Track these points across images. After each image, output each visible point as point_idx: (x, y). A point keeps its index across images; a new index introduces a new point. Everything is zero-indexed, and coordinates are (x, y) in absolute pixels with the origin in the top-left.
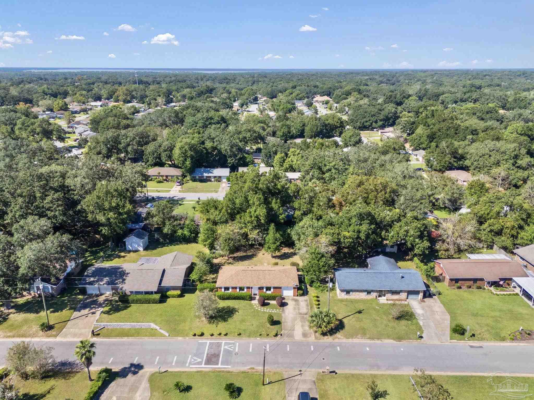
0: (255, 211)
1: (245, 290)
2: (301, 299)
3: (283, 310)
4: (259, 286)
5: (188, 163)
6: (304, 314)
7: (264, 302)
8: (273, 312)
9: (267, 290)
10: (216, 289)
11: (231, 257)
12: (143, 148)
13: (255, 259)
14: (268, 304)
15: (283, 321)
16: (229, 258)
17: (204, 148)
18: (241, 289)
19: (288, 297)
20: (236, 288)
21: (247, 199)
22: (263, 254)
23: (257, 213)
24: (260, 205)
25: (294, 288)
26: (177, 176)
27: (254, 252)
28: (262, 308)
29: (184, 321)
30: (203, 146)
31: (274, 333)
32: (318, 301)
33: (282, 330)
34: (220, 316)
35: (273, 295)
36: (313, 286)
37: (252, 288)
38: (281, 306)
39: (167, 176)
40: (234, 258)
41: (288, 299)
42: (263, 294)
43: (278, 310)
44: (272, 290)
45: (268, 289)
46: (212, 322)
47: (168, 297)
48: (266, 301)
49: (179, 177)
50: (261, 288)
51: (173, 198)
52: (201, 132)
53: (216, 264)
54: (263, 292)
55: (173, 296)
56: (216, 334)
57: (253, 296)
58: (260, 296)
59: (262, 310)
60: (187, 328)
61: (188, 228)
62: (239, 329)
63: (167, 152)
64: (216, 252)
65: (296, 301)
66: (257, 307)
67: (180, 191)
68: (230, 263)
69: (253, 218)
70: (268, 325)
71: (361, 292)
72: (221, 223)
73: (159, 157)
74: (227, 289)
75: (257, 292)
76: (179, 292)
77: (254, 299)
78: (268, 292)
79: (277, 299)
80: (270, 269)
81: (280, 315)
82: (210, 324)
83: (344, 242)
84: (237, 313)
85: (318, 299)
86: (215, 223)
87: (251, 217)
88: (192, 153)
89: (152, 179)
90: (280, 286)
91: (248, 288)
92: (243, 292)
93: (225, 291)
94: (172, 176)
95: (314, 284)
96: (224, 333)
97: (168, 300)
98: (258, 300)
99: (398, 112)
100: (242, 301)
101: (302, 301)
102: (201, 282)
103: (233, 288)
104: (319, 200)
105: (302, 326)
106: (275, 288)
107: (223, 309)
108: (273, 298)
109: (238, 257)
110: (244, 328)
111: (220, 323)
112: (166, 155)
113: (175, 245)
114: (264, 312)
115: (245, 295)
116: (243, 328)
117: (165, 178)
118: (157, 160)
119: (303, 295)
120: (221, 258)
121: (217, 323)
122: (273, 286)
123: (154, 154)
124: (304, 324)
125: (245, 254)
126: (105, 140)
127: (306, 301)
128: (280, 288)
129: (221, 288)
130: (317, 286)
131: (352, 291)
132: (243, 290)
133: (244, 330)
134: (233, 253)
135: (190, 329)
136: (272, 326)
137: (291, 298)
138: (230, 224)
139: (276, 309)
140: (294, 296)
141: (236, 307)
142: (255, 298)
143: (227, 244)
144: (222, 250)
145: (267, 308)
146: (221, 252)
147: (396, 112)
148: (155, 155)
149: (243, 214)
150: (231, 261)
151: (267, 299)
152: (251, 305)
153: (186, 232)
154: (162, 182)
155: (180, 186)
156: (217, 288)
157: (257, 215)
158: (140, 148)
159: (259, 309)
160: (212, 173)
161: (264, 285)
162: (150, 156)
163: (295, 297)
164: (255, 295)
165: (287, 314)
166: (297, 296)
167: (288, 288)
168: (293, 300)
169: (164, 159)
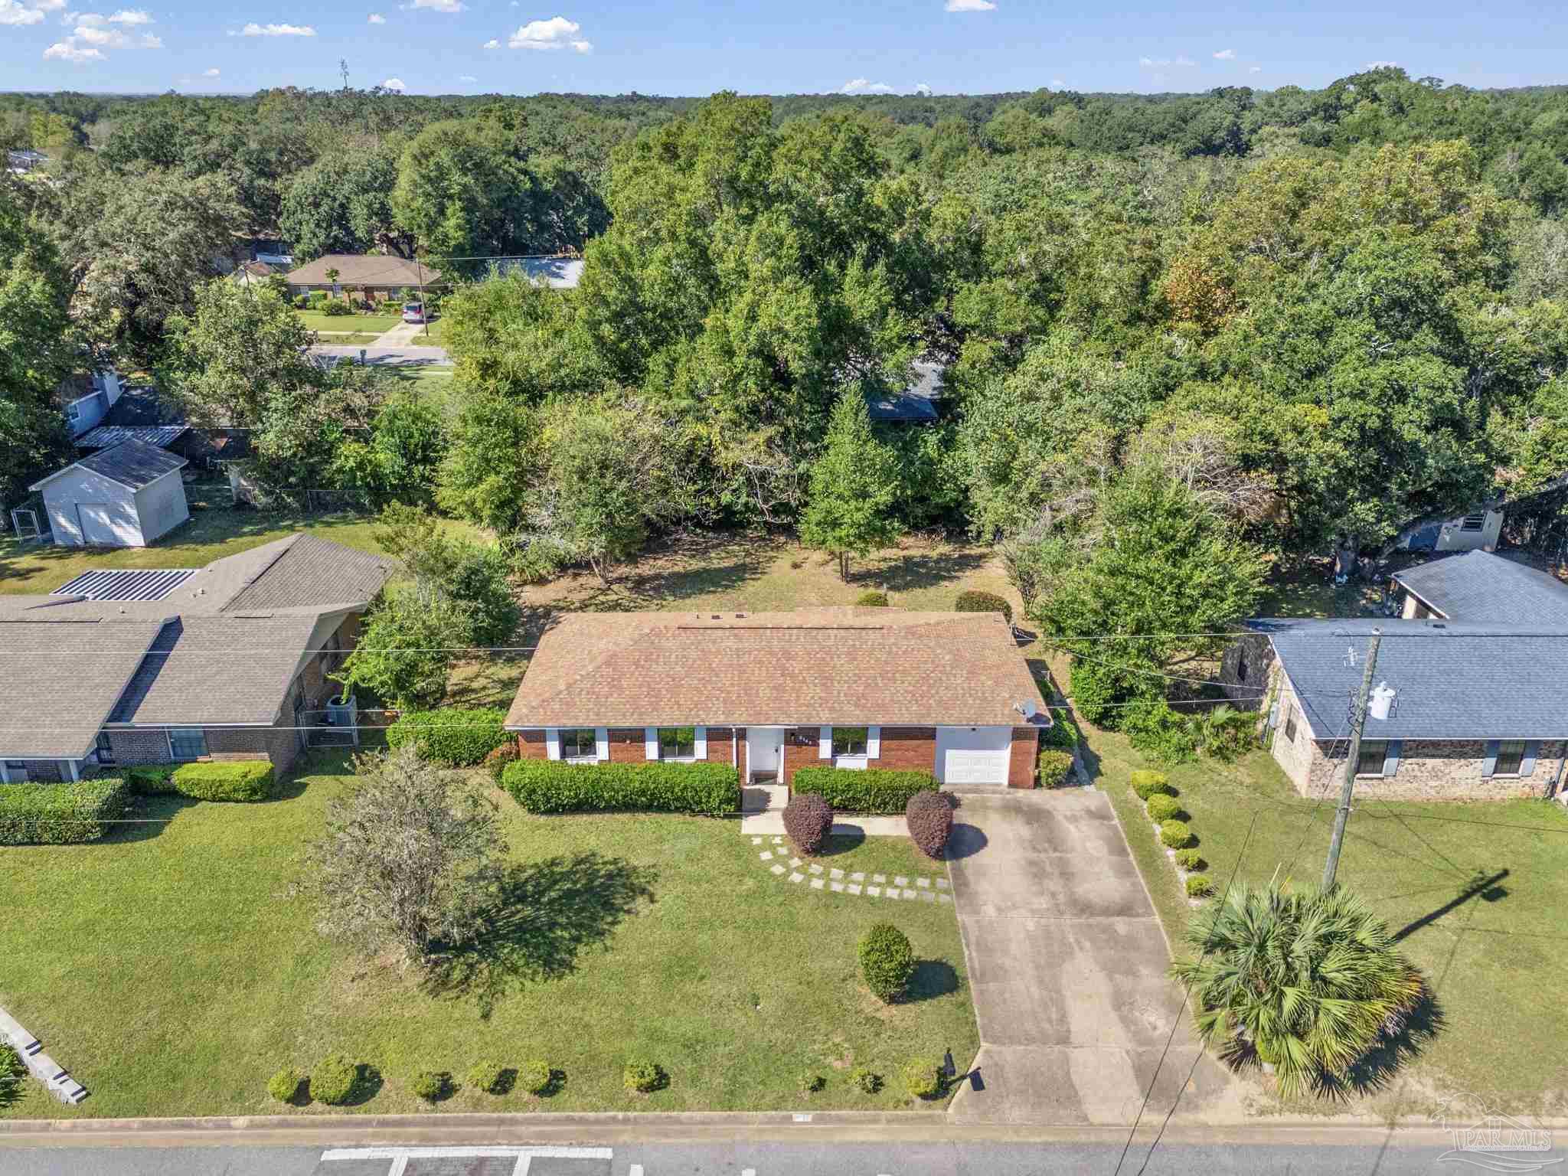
0: (753, 317)
1: (701, 748)
2: (1064, 802)
3: (961, 885)
4: (793, 722)
5: (452, 224)
6: (1107, 911)
7: (827, 825)
8: (892, 893)
9: (838, 749)
10: (504, 747)
11: (620, 580)
12: (278, 186)
13: (752, 587)
14: (855, 839)
15: (969, 961)
16: (609, 582)
17: (525, 172)
18: (674, 742)
19: (976, 789)
20: (637, 736)
21: (704, 251)
22: (796, 566)
23: (763, 323)
24: (777, 276)
25: (1018, 734)
26: (412, 288)
27: (748, 554)
28: (816, 868)
29: (251, 973)
30: (521, 164)
31: (921, 1070)
32: (1182, 816)
33: (973, 1041)
34: (523, 933)
35: (887, 776)
36: (1125, 724)
37: (742, 735)
38: (939, 855)
39: (369, 290)
40: (640, 583)
41: (983, 807)
42: (813, 775)
43: (923, 882)
44: (873, 747)
45: (849, 740)
46: (457, 975)
47: (177, 798)
48: (838, 820)
49: (420, 294)
50: (800, 738)
51: (382, 359)
52: (516, 122)
53: (533, 609)
54: (816, 761)
55: (221, 795)
56: (471, 1077)
57: (748, 786)
58: (799, 787)
59: (817, 884)
60: (255, 1034)
61: (391, 432)
62: (655, 1036)
63: (372, 194)
64: (533, 539)
65: (1036, 816)
66: (777, 859)
67: (416, 341)
68: (615, 606)
69: (739, 360)
70: (870, 1001)
71: (1462, 755)
72: (561, 387)
73: (341, 217)
74: (576, 741)
75: (775, 761)
76: (258, 765)
77: (760, 804)
78: (849, 763)
79: (911, 808)
80: (850, 620)
81: (945, 925)
82: (434, 993)
83: (1301, 459)
84: (641, 902)
85: (1178, 803)
86: (530, 391)
87: (729, 353)
88: (469, 180)
89: (305, 300)
90: (928, 722)
91: (717, 735)
92: (687, 760)
93: (564, 754)
94: (392, 290)
95: (1132, 711)
96: (532, 1072)
97: (184, 816)
98: (788, 815)
99: (1246, 126)
100: (674, 821)
101: (1073, 819)
102: (419, 701)
103: (616, 736)
104: (1090, 277)
105: (1121, 1002)
106: (889, 734)
107: (548, 874)
108: (890, 801)
109: (658, 577)
110: (687, 1029)
111: (512, 982)
112: (369, 206)
113: (329, 524)
114: (830, 900)
115: (695, 779)
116: (684, 1023)
117: (360, 296)
118: (335, 231)
119: (1070, 778)
120: (566, 582)
121: (494, 989)
122: (881, 720)
123: (317, 205)
124: (1125, 982)
125: (696, 565)
126: (115, 150)
127: (1099, 815)
128: (928, 734)
129: (538, 736)
130: (1152, 723)
131: (1400, 748)
132: (686, 748)
133: (691, 1045)
134: (632, 559)
135: (280, 1041)
136: (894, 1010)
137: (996, 799)
138: (611, 395)
139: (912, 873)
140: (1013, 784)
141: (640, 860)
142: (766, 797)
143: (590, 494)
144: (566, 528)
145: (849, 870)
146: (559, 544)
147: (1239, 129)
148: (324, 208)
149: (682, 346)
150: (620, 592)
151: (844, 809)
152: (739, 847)
153: (386, 457)
154: (349, 313)
155: (422, 326)
156: (512, 738)
157: (761, 336)
158: (262, 182)
159: (796, 878)
160: (557, 276)
161: (823, 718)
162: (306, 216)
163: (1021, 794)
164: (759, 777)
165: (990, 911)
166: (1037, 782)
167: (976, 738)
168: (1013, 809)
169: (360, 226)
